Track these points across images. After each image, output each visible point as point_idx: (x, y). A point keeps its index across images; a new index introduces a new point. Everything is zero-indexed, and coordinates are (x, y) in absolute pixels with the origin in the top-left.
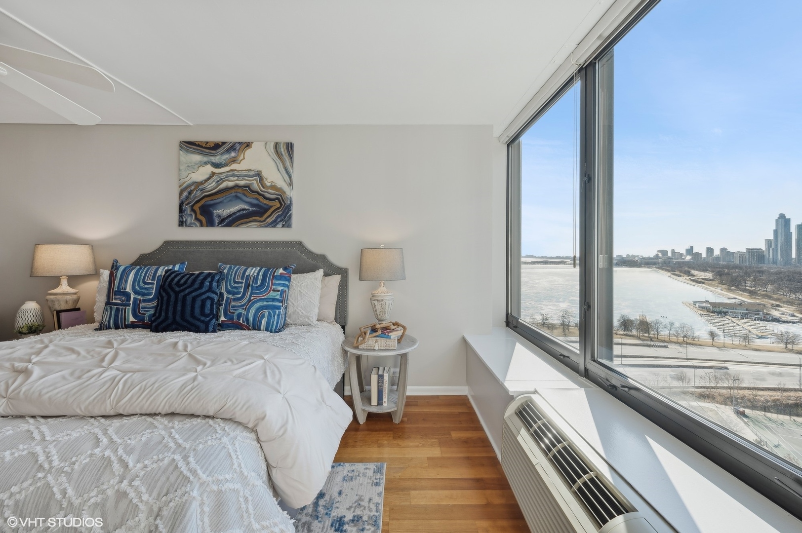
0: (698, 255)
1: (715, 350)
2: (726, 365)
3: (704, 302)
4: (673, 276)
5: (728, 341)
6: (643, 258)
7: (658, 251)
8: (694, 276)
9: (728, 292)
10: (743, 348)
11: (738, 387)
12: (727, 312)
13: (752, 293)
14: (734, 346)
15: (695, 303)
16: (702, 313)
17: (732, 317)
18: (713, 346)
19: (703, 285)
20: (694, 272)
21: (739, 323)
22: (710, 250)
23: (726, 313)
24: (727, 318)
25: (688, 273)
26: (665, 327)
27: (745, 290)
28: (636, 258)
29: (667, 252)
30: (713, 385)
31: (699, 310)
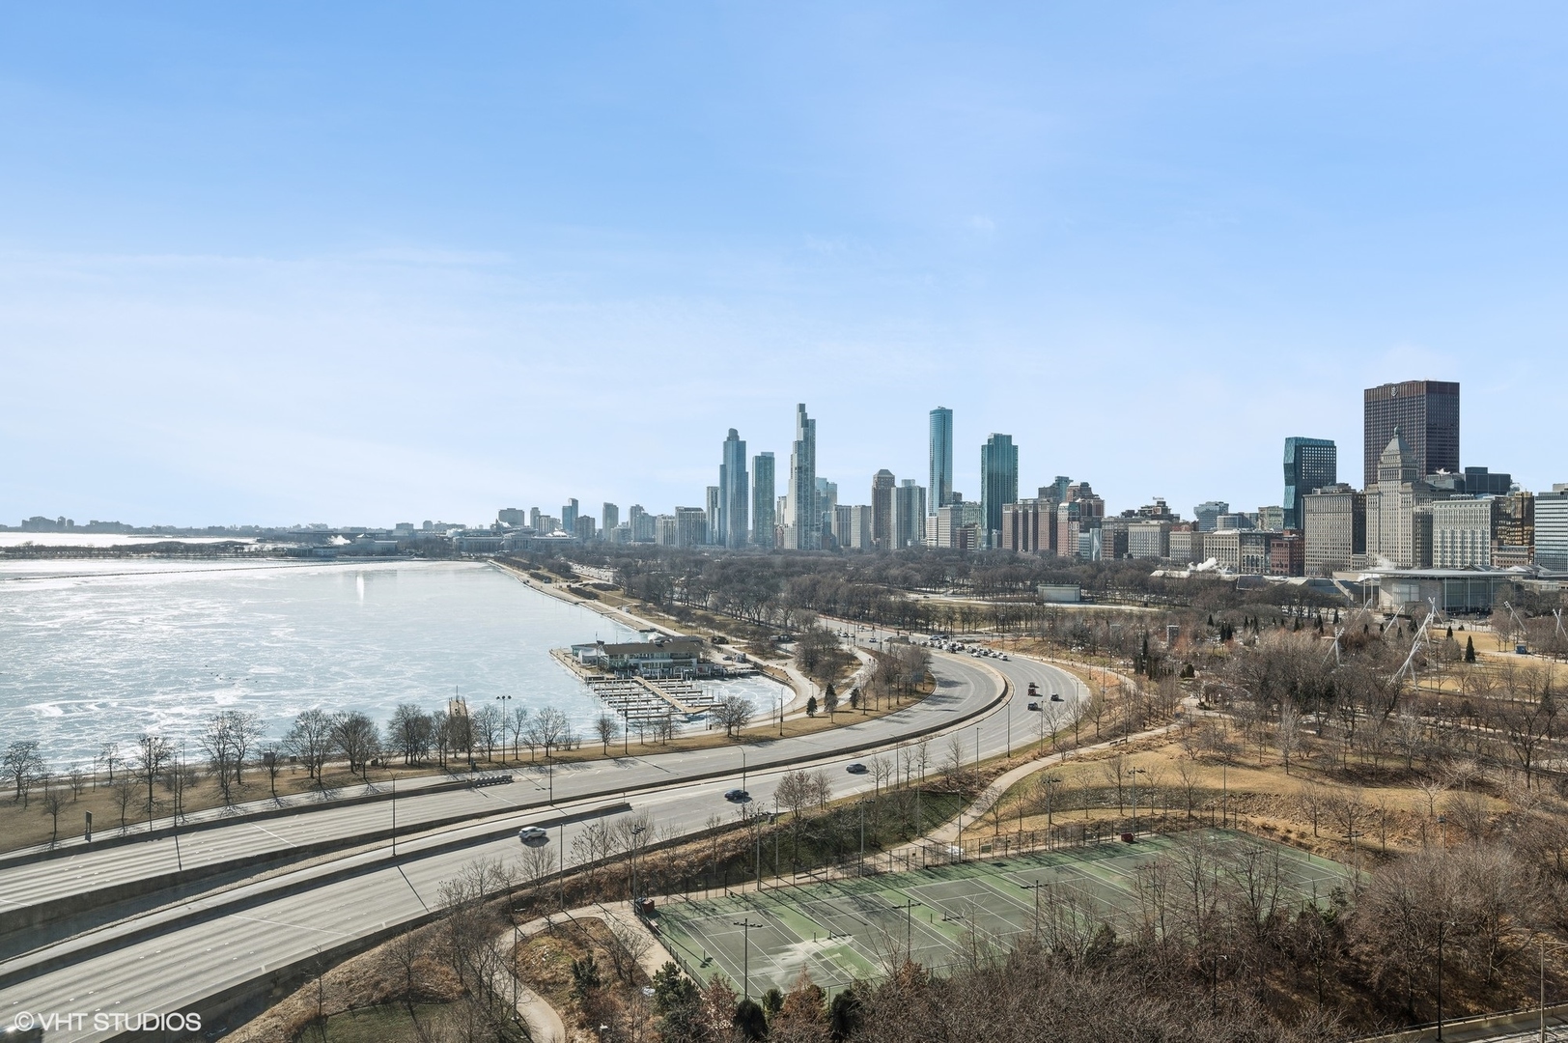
0: (588, 521)
1: (606, 767)
2: (627, 800)
3: (594, 646)
4: (533, 581)
5: (633, 737)
6: (465, 533)
7: (502, 513)
8: (577, 578)
9: (641, 617)
10: (660, 750)
11: (644, 848)
12: (636, 666)
13: (683, 616)
14: (645, 748)
15: (576, 648)
16: (589, 674)
17: (646, 678)
18: (606, 756)
19: (596, 602)
20: (577, 569)
21: (658, 691)
22: (610, 511)
23: (634, 669)
24: (636, 682)
25: (566, 573)
26: (506, 725)
27: (669, 610)
28: (450, 533)
29: (522, 513)
30: (597, 857)
31: (583, 667)
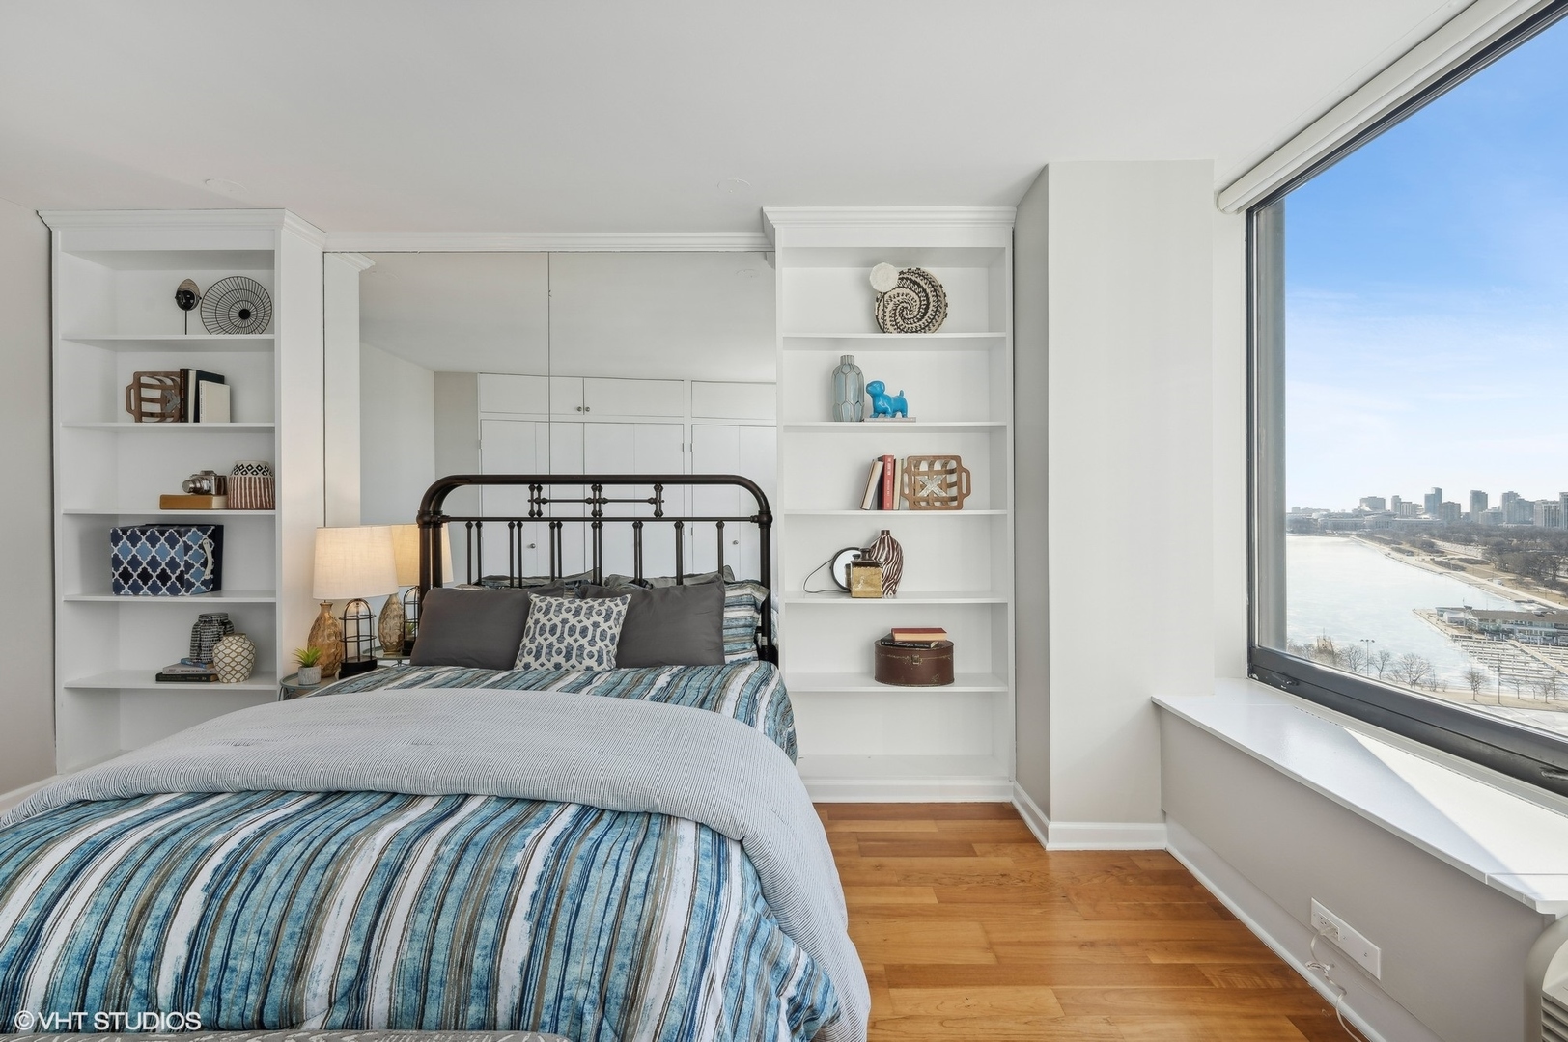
0: (1454, 507)
3: (1461, 610)
4: (1395, 554)
5: (1508, 692)
6: (1330, 515)
7: (1363, 500)
8: (1442, 553)
9: (1516, 589)
10: (1541, 707)
12: (1512, 632)
14: (1522, 703)
15: (1441, 611)
16: (1456, 632)
17: (1523, 643)
18: (1476, 703)
19: (1462, 573)
20: (1440, 544)
21: (1539, 656)
22: (1479, 498)
23: (1508, 634)
24: (1511, 645)
25: (1430, 548)
26: (1370, 662)
27: (1552, 585)
28: (1314, 516)
29: (1383, 500)
31: (1449, 626)
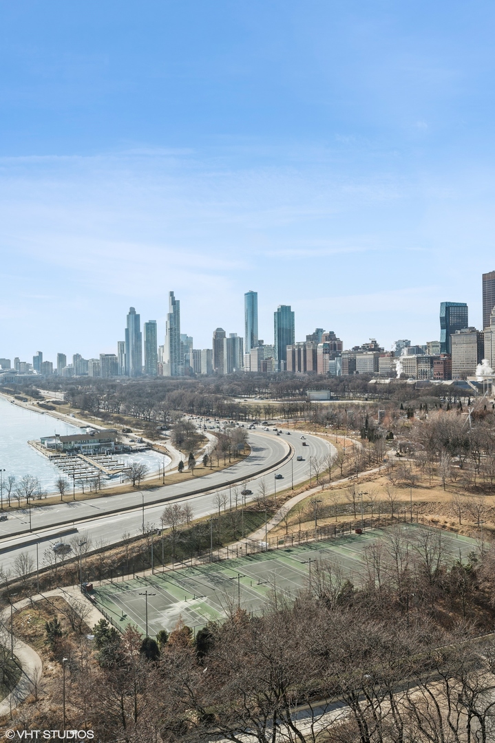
0: (49, 364)
1: (63, 508)
2: (75, 527)
3: (54, 437)
4: (17, 401)
5: (78, 490)
8: (43, 398)
9: (81, 419)
10: (94, 496)
11: (86, 554)
12: (79, 448)
13: (105, 417)
14: (85, 496)
15: (43, 439)
16: (51, 454)
17: (85, 455)
18: (62, 502)
19: (54, 412)
20: (42, 392)
21: (92, 462)
22: (62, 358)
23: (77, 450)
24: (79, 457)
25: (36, 395)
27: (98, 414)
29: (9, 361)
30: (59, 561)
31: (48, 450)
